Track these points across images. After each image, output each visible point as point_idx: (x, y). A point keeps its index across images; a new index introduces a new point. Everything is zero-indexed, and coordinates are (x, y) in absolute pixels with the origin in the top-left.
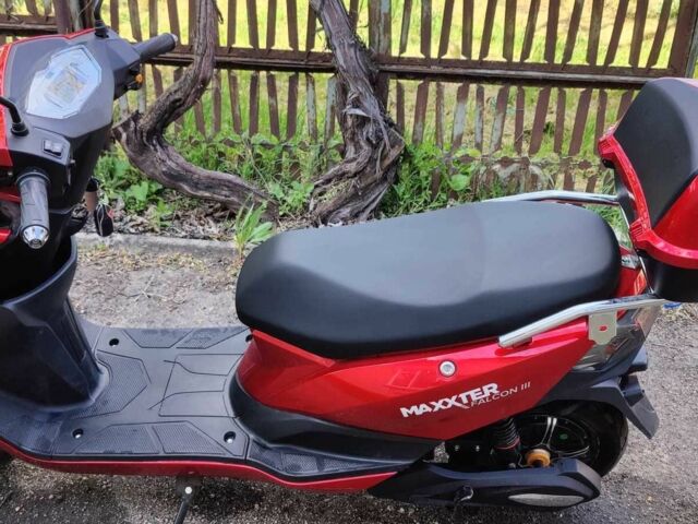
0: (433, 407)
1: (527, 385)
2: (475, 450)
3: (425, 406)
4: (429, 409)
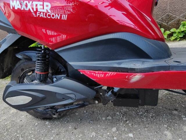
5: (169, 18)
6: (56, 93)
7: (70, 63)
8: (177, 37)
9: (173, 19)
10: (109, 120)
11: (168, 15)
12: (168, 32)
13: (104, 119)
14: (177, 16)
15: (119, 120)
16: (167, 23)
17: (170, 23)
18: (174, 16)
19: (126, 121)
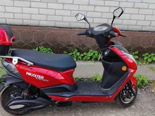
5: (84, 46)
6: (36, 103)
7: (46, 93)
8: (87, 58)
9: (85, 47)
10: (51, 113)
11: (83, 44)
12: (82, 55)
13: (49, 113)
14: (88, 46)
15: (56, 113)
16: (82, 48)
17: (84, 49)
18: (86, 45)
19: (59, 113)
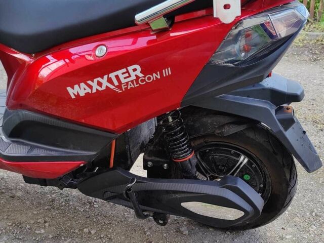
0: (91, 87)
1: (167, 72)
2: (163, 168)
3: (83, 85)
4: (89, 90)
